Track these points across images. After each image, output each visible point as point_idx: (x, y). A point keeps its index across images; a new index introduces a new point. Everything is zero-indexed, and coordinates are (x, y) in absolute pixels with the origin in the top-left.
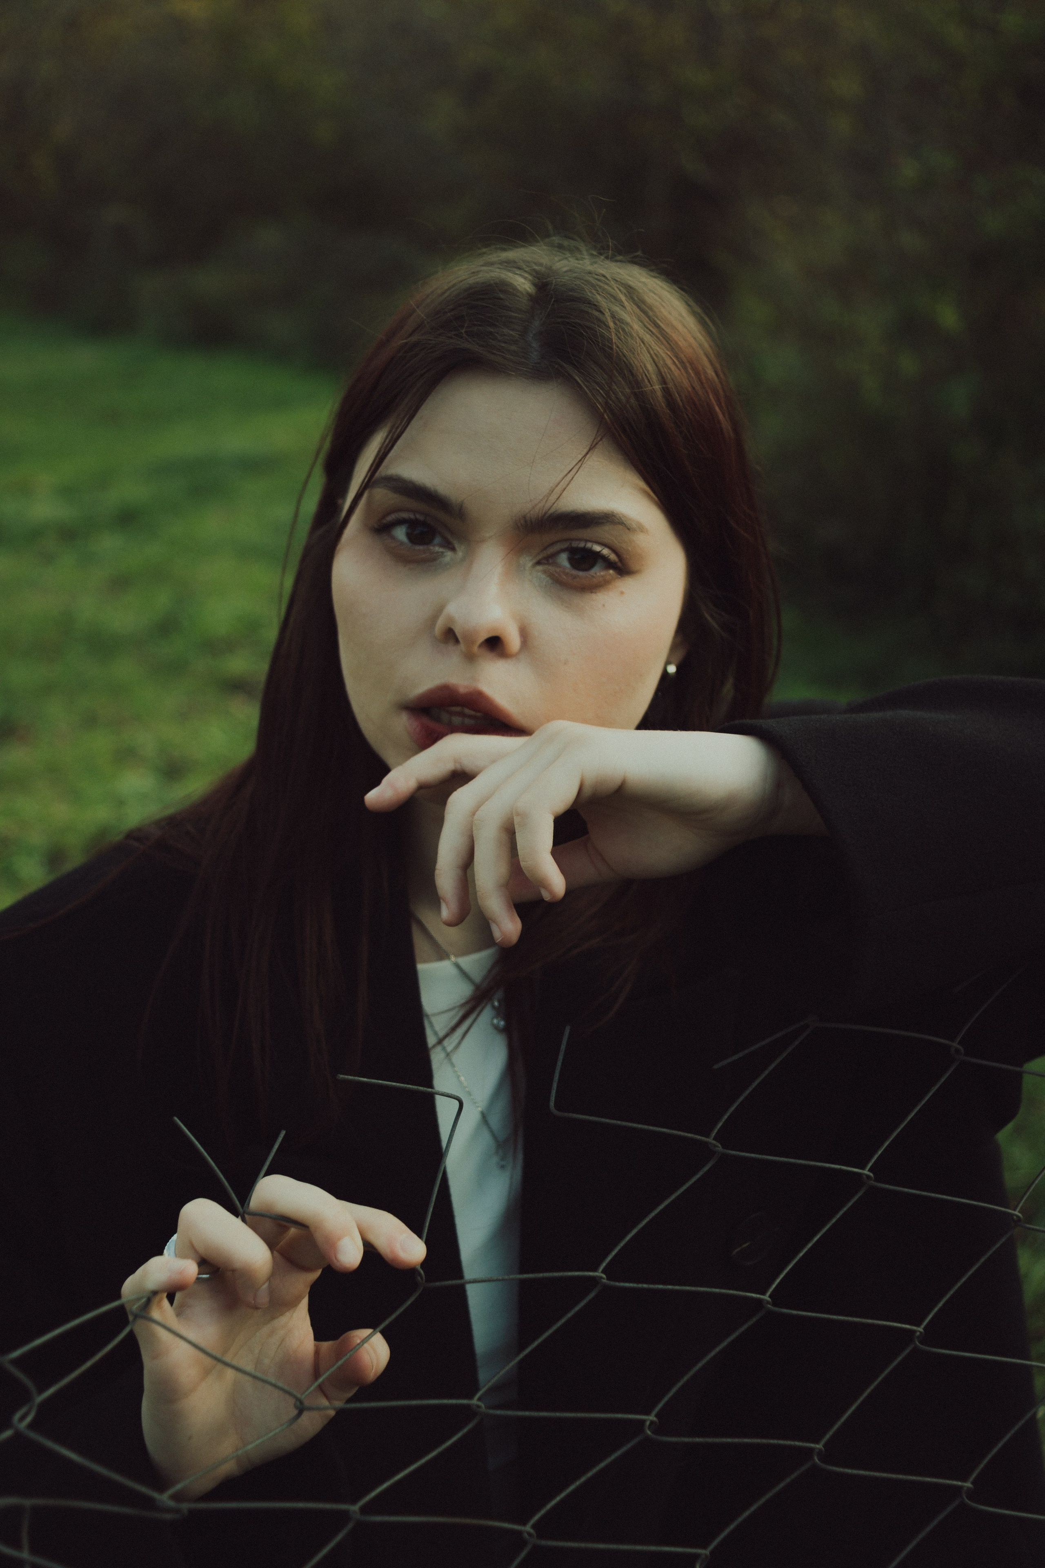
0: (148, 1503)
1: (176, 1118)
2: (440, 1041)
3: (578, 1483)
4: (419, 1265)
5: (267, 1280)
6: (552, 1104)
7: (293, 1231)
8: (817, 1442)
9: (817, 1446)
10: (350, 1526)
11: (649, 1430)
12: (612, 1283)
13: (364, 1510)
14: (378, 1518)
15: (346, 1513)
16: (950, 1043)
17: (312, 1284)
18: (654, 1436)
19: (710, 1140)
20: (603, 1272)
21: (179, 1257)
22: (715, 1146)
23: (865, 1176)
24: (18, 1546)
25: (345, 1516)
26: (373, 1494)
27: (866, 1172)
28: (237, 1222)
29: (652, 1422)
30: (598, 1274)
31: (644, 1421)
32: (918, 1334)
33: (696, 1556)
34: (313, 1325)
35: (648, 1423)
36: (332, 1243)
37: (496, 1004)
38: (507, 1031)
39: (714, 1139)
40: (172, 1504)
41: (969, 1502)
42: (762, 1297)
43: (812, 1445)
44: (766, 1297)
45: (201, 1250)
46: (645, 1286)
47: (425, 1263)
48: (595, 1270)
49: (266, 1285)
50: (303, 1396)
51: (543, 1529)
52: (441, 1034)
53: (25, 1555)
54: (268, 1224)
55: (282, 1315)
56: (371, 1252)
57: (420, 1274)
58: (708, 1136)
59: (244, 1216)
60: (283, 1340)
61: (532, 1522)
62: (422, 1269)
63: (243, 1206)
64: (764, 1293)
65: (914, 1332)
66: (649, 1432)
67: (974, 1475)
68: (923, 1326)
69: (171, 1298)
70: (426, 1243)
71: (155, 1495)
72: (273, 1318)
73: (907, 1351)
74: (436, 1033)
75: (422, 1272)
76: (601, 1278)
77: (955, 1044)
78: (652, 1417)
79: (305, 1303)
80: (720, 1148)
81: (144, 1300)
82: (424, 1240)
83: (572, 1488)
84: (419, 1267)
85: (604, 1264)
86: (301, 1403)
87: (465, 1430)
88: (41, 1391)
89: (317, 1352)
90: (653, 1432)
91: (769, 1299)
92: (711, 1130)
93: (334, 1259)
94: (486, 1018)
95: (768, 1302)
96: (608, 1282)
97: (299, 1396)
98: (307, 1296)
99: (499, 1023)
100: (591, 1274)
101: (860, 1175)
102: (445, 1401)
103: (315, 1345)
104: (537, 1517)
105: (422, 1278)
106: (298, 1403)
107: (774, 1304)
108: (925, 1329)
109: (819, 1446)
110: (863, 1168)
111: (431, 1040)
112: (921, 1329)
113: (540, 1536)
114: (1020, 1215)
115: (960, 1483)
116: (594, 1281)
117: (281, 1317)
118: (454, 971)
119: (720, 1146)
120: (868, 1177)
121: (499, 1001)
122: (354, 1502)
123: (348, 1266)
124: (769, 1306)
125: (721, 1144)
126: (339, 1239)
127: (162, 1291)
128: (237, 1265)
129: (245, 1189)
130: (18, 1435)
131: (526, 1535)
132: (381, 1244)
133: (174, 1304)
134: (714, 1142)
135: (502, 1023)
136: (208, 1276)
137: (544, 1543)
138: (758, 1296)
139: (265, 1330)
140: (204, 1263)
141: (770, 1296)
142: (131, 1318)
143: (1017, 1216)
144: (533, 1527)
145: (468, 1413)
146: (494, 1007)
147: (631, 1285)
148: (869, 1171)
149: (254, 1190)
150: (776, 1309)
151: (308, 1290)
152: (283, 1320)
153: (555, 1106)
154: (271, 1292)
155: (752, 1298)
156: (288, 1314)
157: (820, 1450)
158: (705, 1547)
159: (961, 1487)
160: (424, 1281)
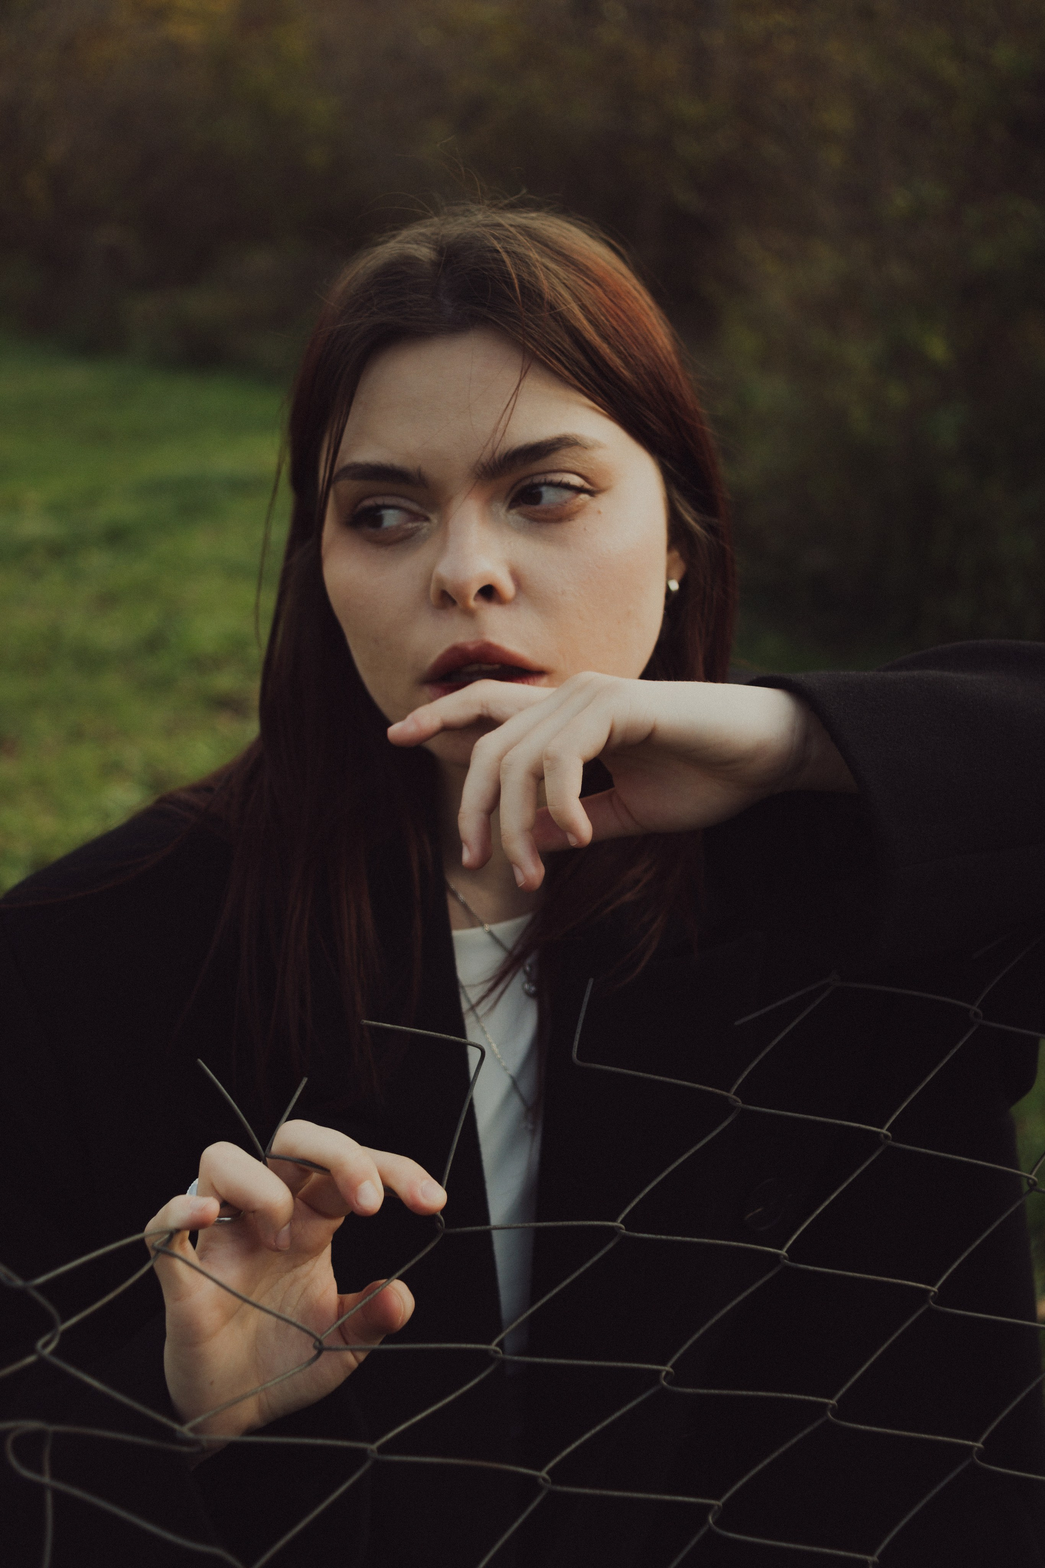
0: (169, 1435)
1: (200, 1060)
2: (473, 1008)
3: (593, 1431)
4: (439, 1212)
5: (288, 1223)
6: (574, 1055)
7: (315, 1176)
8: (831, 1398)
9: (831, 1402)
10: (367, 1465)
11: (665, 1381)
12: (631, 1234)
13: (382, 1450)
14: (396, 1458)
15: (364, 1451)
16: (969, 1006)
17: (335, 1231)
18: (669, 1387)
19: (731, 1095)
20: (622, 1222)
21: (201, 1195)
22: (736, 1101)
23: (882, 1135)
24: (39, 1471)
25: (362, 1455)
26: (391, 1435)
27: (884, 1131)
28: (260, 1165)
29: (668, 1373)
30: (617, 1224)
31: (659, 1372)
32: (932, 1294)
33: (710, 1507)
34: (336, 1276)
35: (664, 1374)
36: (353, 1187)
37: (528, 968)
38: (536, 996)
39: (734, 1094)
40: (190, 1435)
41: (979, 1462)
42: (780, 1252)
43: (826, 1401)
44: (783, 1252)
45: (222, 1191)
46: (664, 1237)
47: (445, 1210)
48: (614, 1220)
49: (286, 1228)
50: (322, 1338)
51: (558, 1475)
52: (474, 1000)
53: (46, 1479)
54: (290, 1168)
55: (304, 1263)
56: (391, 1196)
57: (440, 1221)
58: (728, 1091)
59: (266, 1160)
60: (305, 1289)
61: (547, 1469)
62: (442, 1215)
63: (264, 1150)
64: (781, 1248)
65: (929, 1291)
66: (665, 1383)
67: (985, 1436)
68: (937, 1287)
69: (193, 1239)
70: (446, 1190)
71: (176, 1426)
72: (295, 1267)
73: (921, 1311)
74: (468, 1000)
75: (442, 1218)
76: (621, 1228)
77: (975, 1008)
78: (668, 1368)
79: (327, 1252)
80: (740, 1103)
81: (167, 1236)
82: (445, 1185)
83: (587, 1436)
84: (439, 1214)
85: (623, 1216)
86: (320, 1343)
87: (482, 1376)
88: (64, 1320)
89: (341, 1304)
90: (669, 1383)
91: (786, 1255)
92: (732, 1086)
93: (355, 1202)
94: (518, 984)
95: (785, 1258)
96: (627, 1232)
97: (318, 1336)
98: (330, 1244)
99: (529, 988)
100: (610, 1224)
101: (879, 1133)
102: (464, 1346)
103: (339, 1297)
104: (551, 1464)
105: (442, 1225)
106: (317, 1344)
107: (791, 1260)
108: (939, 1289)
109: (833, 1402)
110: (882, 1128)
111: (465, 1006)
112: (935, 1289)
113: (554, 1482)
114: (1036, 1179)
115: (971, 1443)
116: (613, 1231)
117: (304, 1265)
118: (486, 938)
119: (740, 1101)
120: (886, 1136)
121: (531, 966)
122: (373, 1442)
123: (369, 1209)
124: (786, 1261)
125: (740, 1098)
126: (360, 1182)
127: (186, 1229)
128: (258, 1206)
129: (268, 1133)
130: (41, 1361)
131: (541, 1480)
132: (402, 1189)
133: (197, 1245)
134: (734, 1097)
135: (533, 989)
136: (230, 1219)
137: (559, 1488)
138: (776, 1251)
139: (288, 1278)
140: (225, 1204)
141: (787, 1252)
142: (152, 1253)
143: (1033, 1180)
144: (548, 1473)
145: (485, 1358)
146: (525, 972)
147: (651, 1236)
148: (887, 1130)
149: (276, 1134)
150: (793, 1264)
151: (331, 1239)
152: (305, 1268)
153: (577, 1056)
154: (293, 1237)
155: (770, 1253)
156: (310, 1263)
157: (834, 1406)
158: (718, 1498)
159: (972, 1447)
160: (444, 1226)
